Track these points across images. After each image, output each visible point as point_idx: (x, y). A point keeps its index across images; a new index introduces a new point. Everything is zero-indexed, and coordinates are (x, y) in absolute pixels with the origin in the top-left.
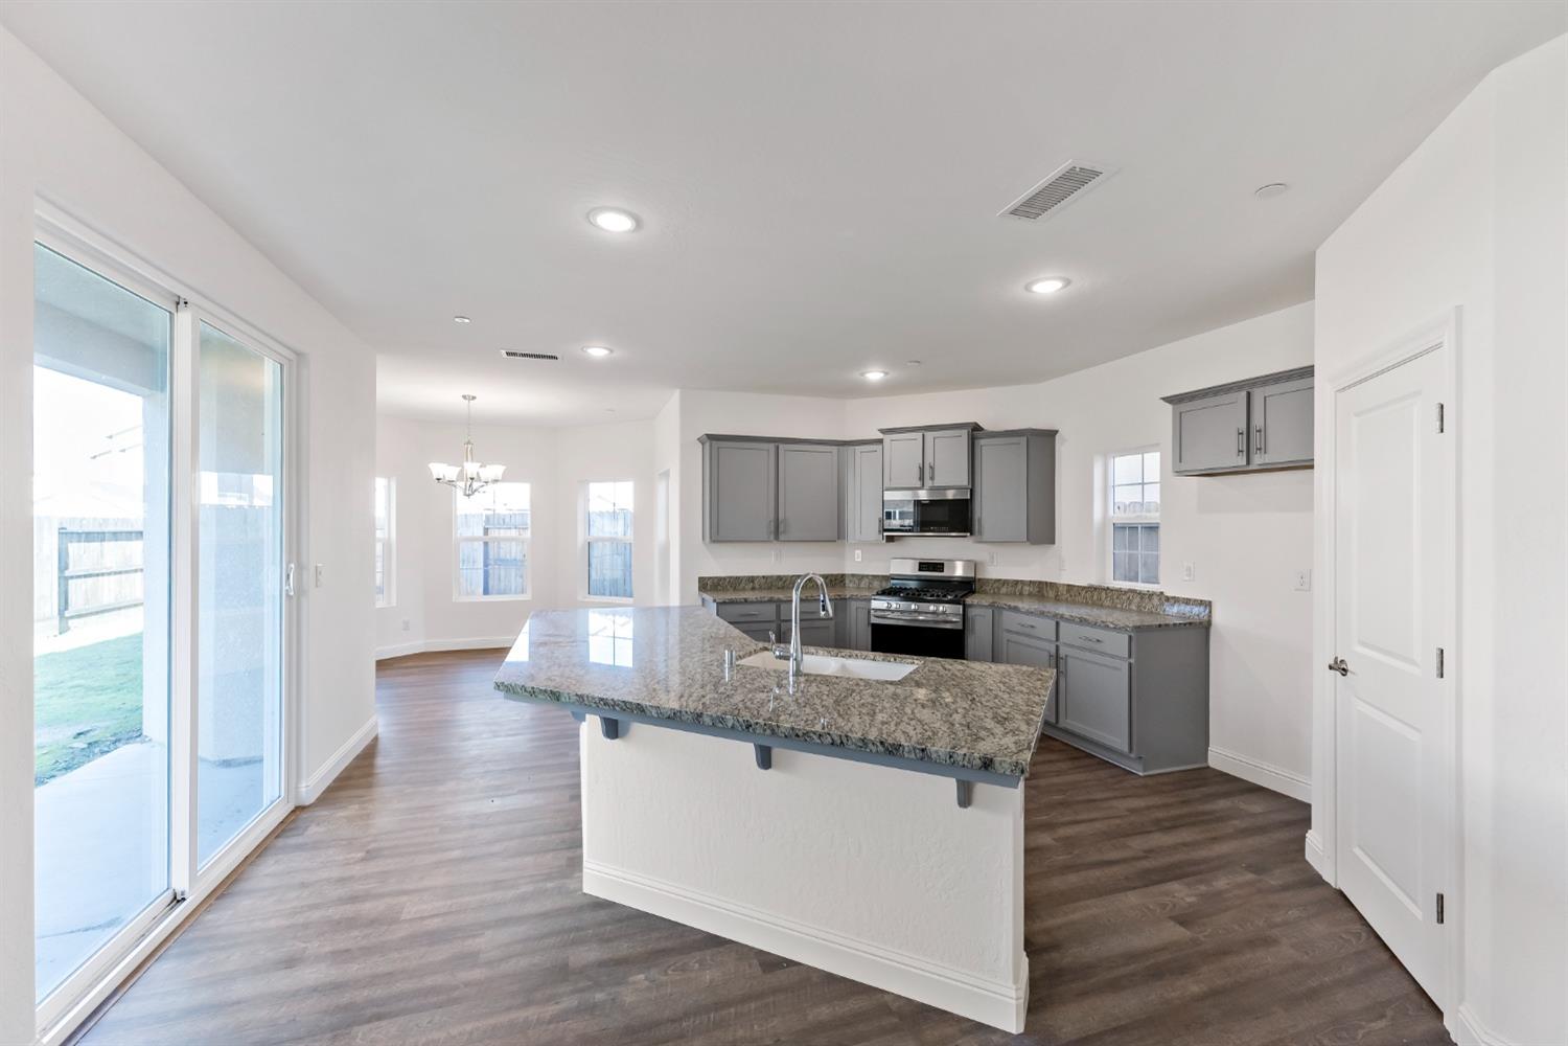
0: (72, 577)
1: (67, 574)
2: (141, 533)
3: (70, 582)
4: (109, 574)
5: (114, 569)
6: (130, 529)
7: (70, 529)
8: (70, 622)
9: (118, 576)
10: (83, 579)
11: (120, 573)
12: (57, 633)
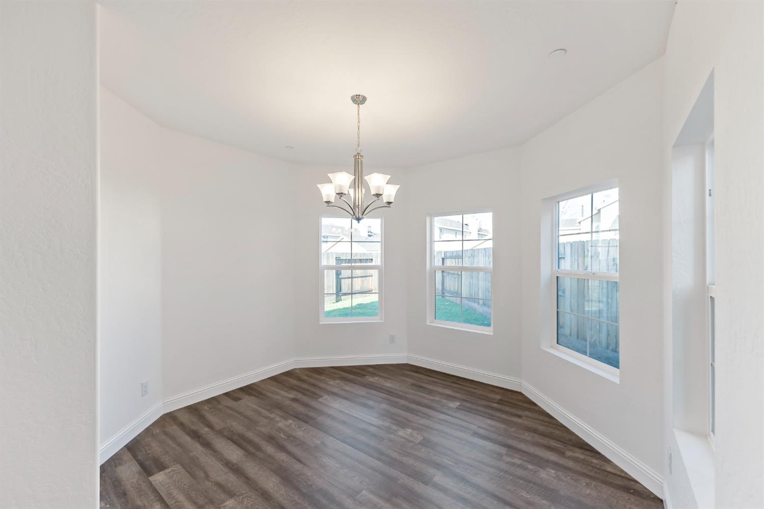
0: (342, 278)
1: (340, 277)
2: (372, 260)
3: (342, 280)
4: (358, 277)
5: (360, 275)
6: (367, 258)
7: (342, 258)
8: (343, 297)
9: (362, 278)
10: (347, 279)
11: (363, 277)
12: (335, 302)
